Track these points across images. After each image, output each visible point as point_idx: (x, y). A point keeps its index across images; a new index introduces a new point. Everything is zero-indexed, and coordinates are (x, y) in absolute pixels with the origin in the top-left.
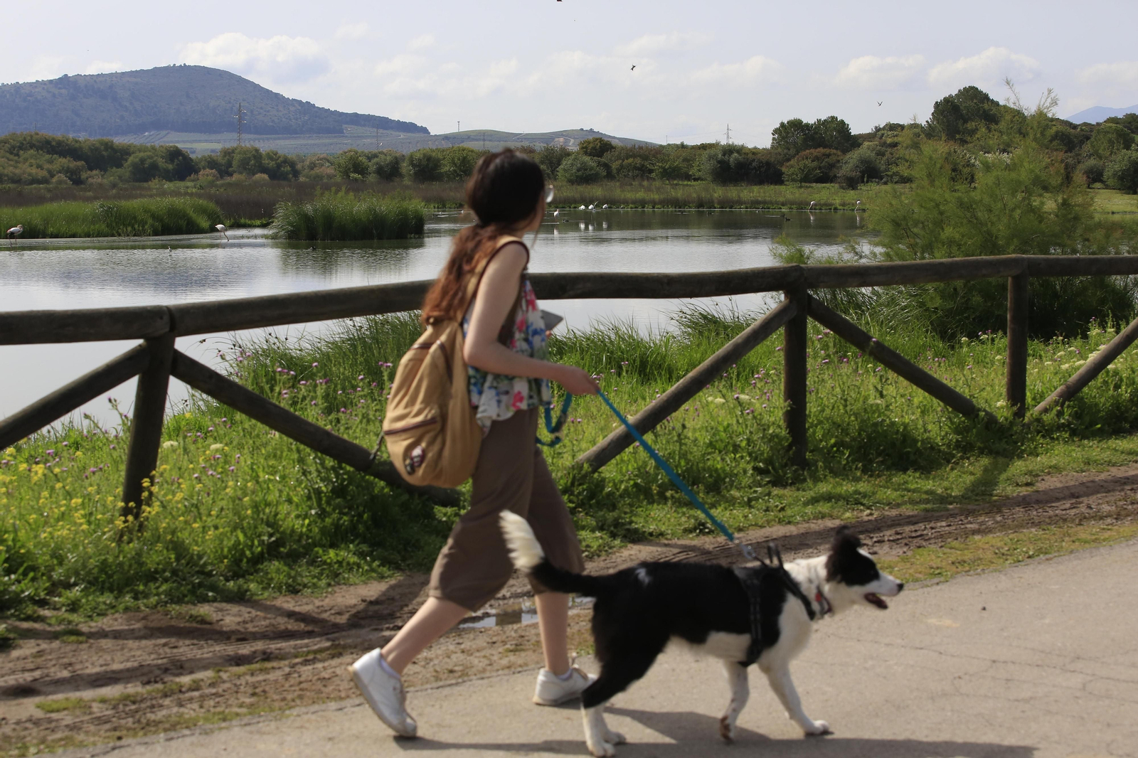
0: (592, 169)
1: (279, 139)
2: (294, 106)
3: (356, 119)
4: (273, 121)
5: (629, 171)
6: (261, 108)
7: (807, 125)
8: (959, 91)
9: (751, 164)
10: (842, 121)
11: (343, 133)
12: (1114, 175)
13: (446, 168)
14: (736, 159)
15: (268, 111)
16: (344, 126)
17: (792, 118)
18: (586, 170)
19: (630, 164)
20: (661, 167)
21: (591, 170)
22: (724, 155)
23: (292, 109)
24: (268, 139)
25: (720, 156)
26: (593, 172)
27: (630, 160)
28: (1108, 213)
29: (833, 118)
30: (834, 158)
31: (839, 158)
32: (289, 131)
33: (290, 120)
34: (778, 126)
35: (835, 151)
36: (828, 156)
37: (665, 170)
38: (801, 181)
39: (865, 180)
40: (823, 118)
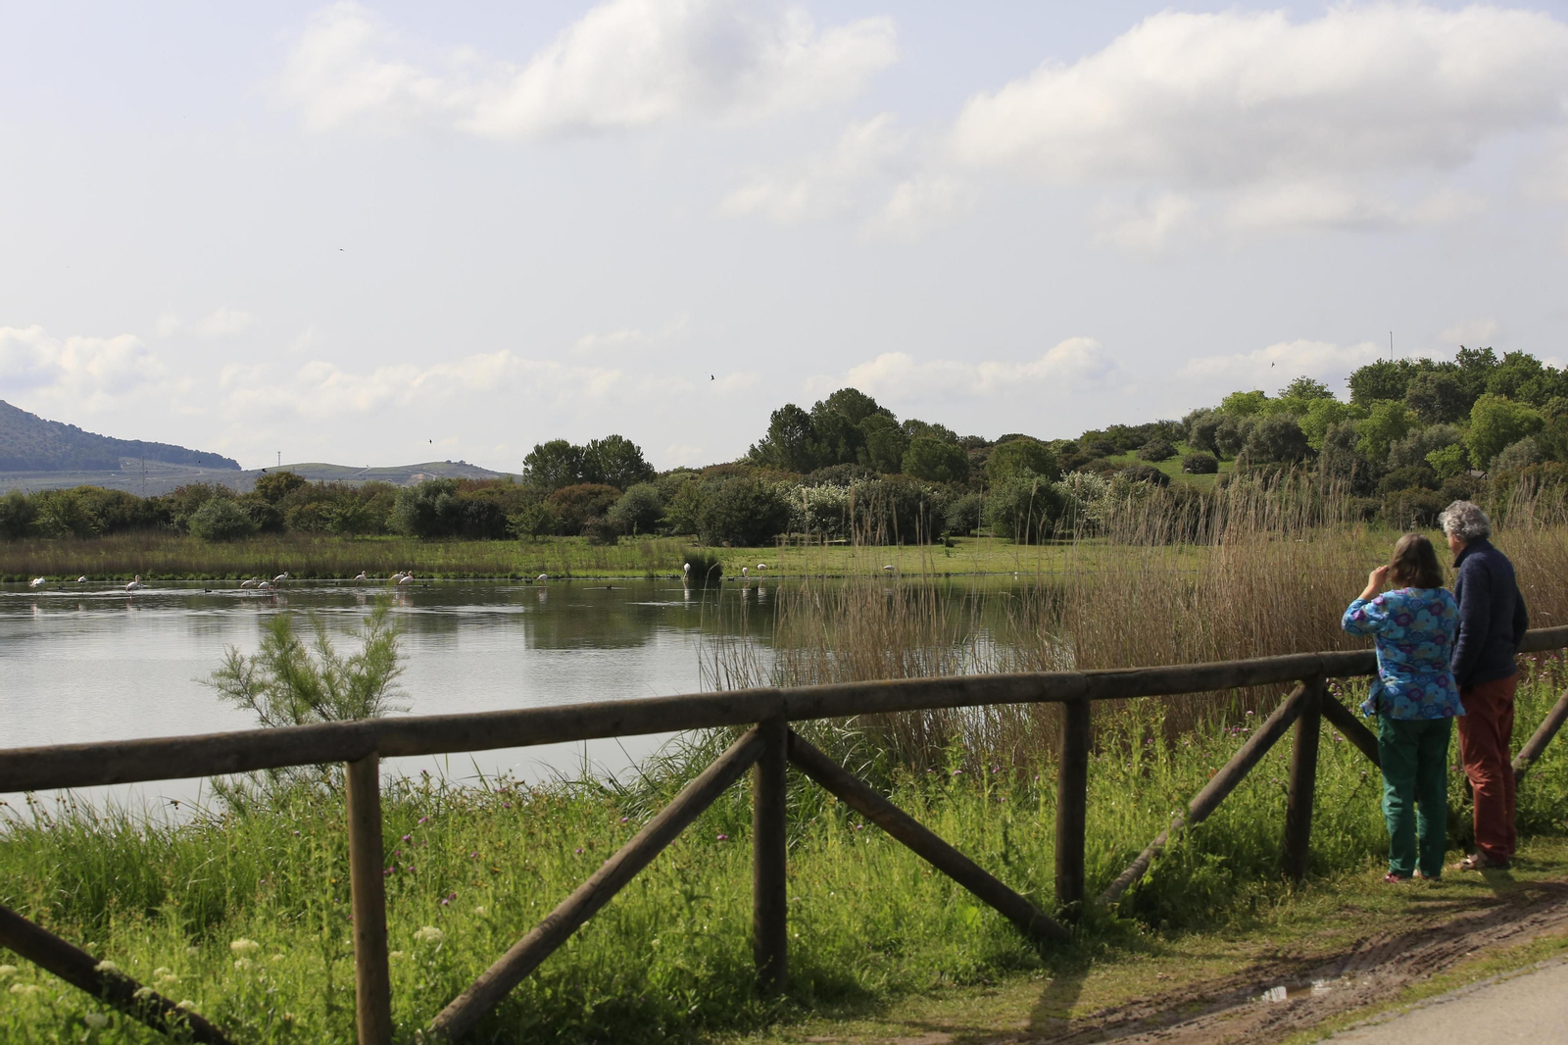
0: (239, 518)
1: (30, 476)
2: (53, 431)
3: (138, 449)
4: (23, 452)
5: (310, 522)
6: (6, 434)
7: (576, 451)
8: (832, 395)
9: (466, 508)
10: (629, 444)
11: (119, 468)
12: (996, 515)
13: (45, 519)
14: (446, 502)
15: (17, 438)
16: (121, 459)
17: (553, 439)
18: (230, 520)
19: (313, 511)
20: (340, 514)
21: (236, 520)
22: (427, 496)
23: (49, 435)
24: (15, 477)
25: (421, 496)
26: (240, 523)
27: (314, 505)
28: (940, 575)
29: (615, 437)
30: (604, 498)
31: (613, 498)
32: (45, 466)
33: (47, 450)
34: (532, 450)
35: (609, 488)
36: (597, 494)
37: (345, 519)
38: (535, 533)
39: (635, 529)
40: (601, 438)
